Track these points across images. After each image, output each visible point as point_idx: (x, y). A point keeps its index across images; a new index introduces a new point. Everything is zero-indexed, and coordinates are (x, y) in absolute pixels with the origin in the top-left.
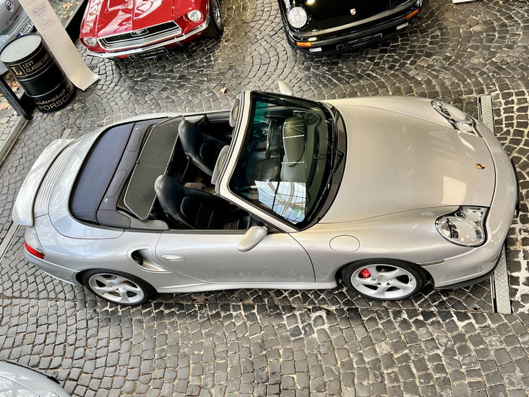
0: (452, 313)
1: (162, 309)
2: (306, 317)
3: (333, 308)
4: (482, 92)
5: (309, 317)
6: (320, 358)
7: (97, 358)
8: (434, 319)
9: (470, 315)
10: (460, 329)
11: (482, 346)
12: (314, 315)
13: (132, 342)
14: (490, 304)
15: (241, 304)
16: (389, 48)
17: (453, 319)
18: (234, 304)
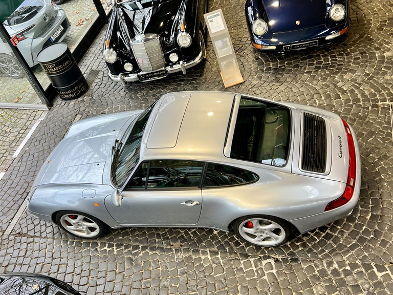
0: (373, 265)
1: (147, 250)
2: (259, 263)
3: (279, 257)
5: (261, 263)
6: (269, 294)
7: (97, 285)
8: (359, 269)
9: (386, 267)
10: (379, 278)
12: (264, 262)
13: (124, 275)
15: (208, 250)
16: (322, 66)
17: (373, 270)
18: (203, 250)
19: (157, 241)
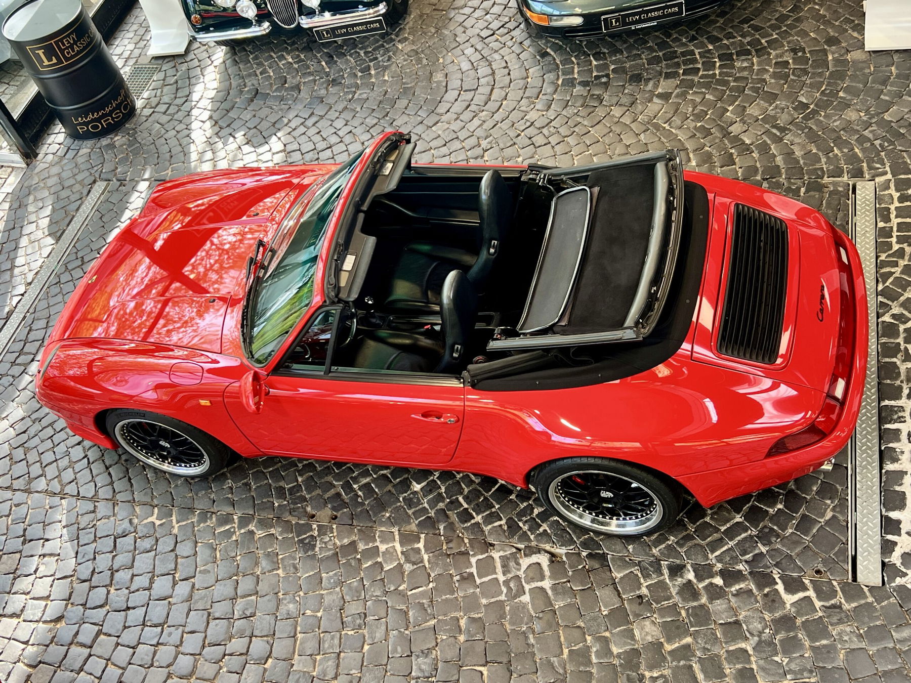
0: (776, 577)
1: (251, 527)
2: (512, 564)
3: (561, 551)
4: (859, 174)
5: (518, 564)
6: (532, 640)
7: (128, 608)
8: (742, 585)
9: (807, 582)
10: (788, 606)
11: (824, 642)
12: (525, 562)
13: (194, 585)
14: (845, 567)
15: (395, 530)
16: (696, 79)
17: (776, 587)
18: (383, 529)
19: (276, 504)
